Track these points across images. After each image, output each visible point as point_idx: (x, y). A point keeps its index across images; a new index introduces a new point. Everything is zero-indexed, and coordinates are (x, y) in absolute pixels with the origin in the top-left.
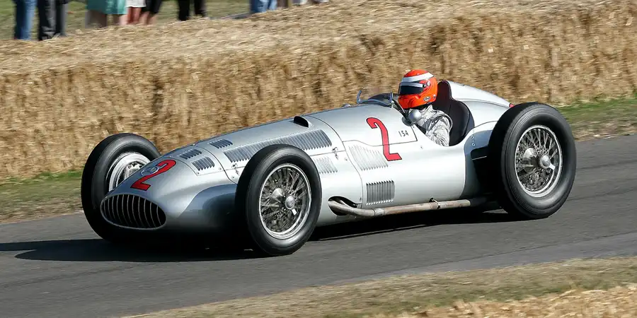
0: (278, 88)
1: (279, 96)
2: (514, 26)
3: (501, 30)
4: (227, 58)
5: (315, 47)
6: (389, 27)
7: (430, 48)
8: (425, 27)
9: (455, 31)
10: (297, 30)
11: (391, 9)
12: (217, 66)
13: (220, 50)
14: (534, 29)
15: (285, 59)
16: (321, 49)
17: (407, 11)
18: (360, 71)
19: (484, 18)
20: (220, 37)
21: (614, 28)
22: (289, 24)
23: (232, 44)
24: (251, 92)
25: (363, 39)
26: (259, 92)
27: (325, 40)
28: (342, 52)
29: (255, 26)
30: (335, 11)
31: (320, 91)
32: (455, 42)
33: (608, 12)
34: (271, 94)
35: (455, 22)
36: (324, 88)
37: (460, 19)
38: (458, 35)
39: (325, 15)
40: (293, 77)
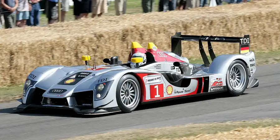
0: (60, 55)
1: (61, 58)
2: (156, 29)
3: (151, 31)
4: (40, 42)
5: (75, 38)
6: (105, 30)
7: (122, 38)
8: (120, 30)
9: (132, 31)
10: (68, 31)
11: (106, 22)
12: (36, 46)
13: (37, 39)
14: (164, 31)
15: (63, 43)
16: (78, 39)
17: (112, 23)
18: (94, 48)
19: (144, 26)
20: (36, 34)
21: (197, 30)
22: (64, 28)
23: (42, 37)
24: (50, 56)
25: (95, 35)
26: (53, 57)
27: (80, 35)
28: (87, 40)
29: (50, 29)
30: (82, 23)
31: (78, 56)
32: (132, 36)
33: (194, 23)
34: (58, 57)
35: (132, 28)
36: (79, 55)
37: (134, 26)
38: (134, 33)
39: (78, 25)
40: (67, 50)
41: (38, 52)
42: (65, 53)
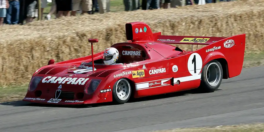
41: (17, 52)
42: (46, 53)
